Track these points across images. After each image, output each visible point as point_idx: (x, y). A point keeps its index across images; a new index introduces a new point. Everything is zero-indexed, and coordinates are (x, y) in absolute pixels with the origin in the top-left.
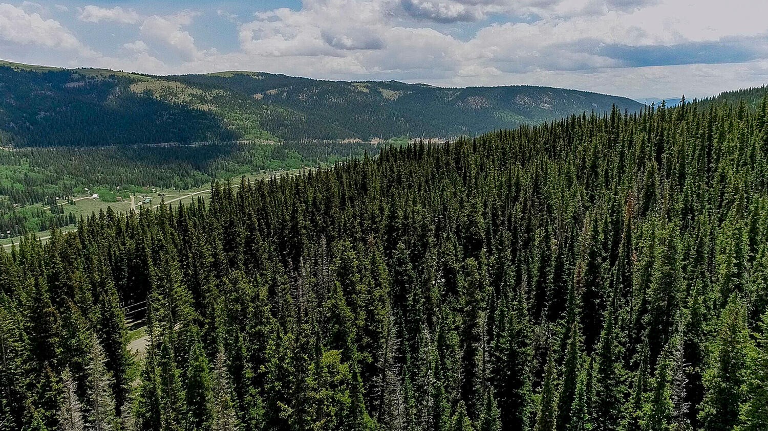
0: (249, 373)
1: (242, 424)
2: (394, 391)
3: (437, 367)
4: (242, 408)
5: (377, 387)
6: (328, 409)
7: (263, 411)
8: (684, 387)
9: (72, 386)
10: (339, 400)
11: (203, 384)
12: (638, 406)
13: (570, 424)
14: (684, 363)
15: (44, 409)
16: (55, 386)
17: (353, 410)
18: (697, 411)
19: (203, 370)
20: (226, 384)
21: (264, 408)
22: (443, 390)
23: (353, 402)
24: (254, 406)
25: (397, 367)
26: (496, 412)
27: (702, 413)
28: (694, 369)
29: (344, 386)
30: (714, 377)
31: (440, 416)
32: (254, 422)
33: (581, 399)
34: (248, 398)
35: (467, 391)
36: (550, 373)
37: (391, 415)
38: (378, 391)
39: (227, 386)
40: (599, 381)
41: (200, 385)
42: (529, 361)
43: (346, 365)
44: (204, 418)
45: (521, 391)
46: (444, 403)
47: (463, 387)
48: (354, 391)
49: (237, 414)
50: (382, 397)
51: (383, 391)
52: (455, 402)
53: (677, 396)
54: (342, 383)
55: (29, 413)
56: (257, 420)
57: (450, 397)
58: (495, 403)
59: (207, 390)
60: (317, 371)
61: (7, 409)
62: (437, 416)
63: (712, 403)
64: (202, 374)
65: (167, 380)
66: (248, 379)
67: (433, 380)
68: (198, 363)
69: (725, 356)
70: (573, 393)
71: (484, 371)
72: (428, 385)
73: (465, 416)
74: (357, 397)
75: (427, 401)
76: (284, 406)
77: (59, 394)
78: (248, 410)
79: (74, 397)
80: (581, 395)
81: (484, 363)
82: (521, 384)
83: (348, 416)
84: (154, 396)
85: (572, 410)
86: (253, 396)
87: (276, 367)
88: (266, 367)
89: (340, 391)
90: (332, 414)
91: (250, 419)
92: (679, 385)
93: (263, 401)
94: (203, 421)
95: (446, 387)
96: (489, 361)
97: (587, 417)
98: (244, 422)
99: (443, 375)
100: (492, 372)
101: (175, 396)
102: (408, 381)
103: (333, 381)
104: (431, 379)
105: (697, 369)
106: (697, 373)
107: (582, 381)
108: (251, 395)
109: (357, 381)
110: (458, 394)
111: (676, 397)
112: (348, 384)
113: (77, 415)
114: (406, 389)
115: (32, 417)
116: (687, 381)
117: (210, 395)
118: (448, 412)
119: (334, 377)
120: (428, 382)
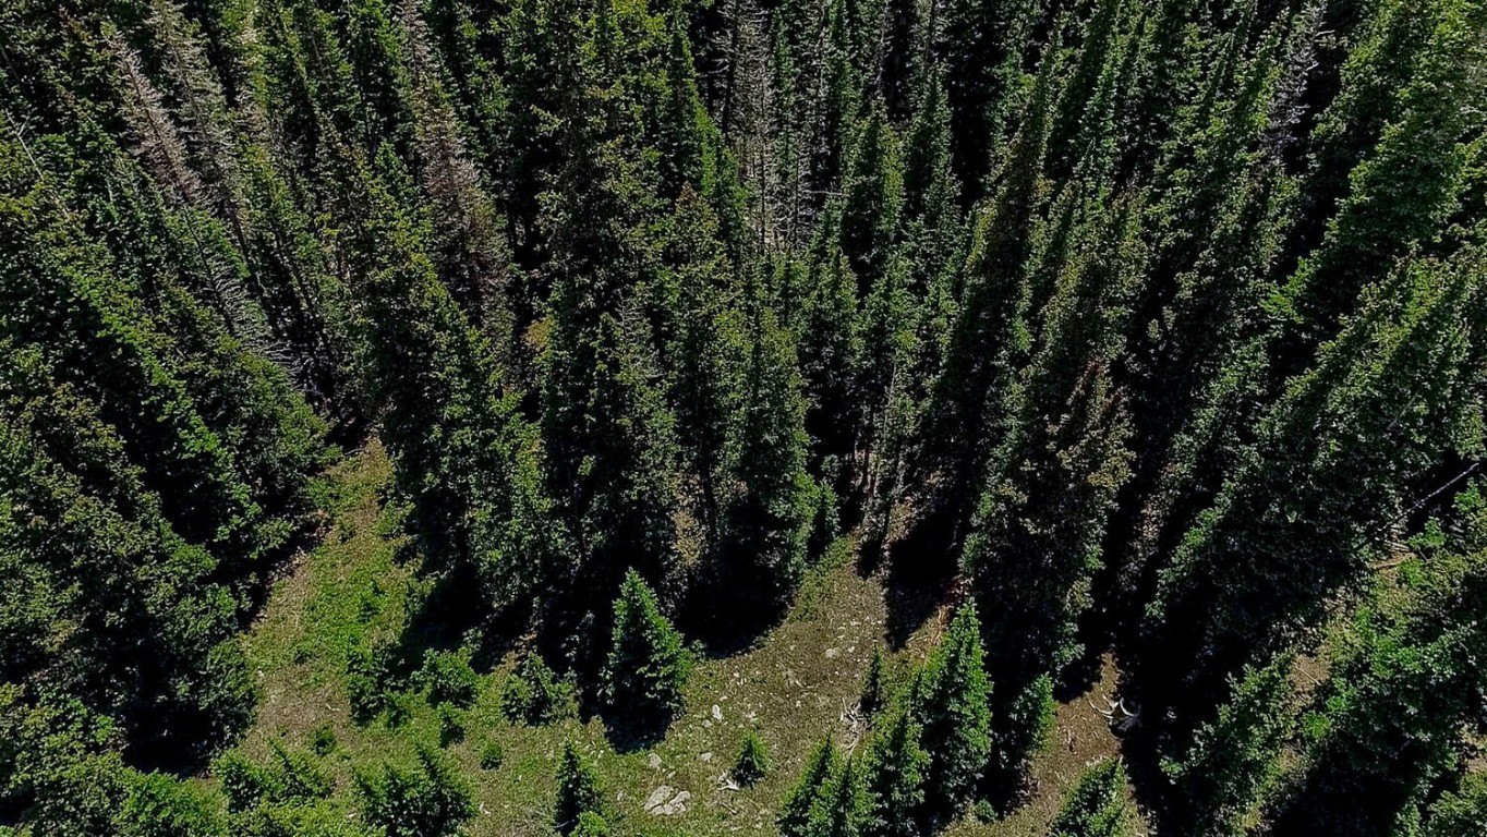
0: (468, 30)
1: (470, 128)
2: (755, 65)
3: (839, 21)
4: (467, 98)
5: (722, 54)
6: (627, 109)
7: (506, 103)
8: (1305, 77)
9: (131, 60)
10: (648, 87)
11: (384, 50)
12: (1202, 121)
13: (1077, 138)
14: (1321, 30)
15: (91, 99)
16: (97, 56)
17: (677, 109)
18: (1314, 125)
19: (378, 24)
20: (429, 53)
21: (507, 96)
22: (848, 65)
23: (675, 95)
24: (488, 92)
25: (760, 17)
26: (944, 112)
27: (1321, 127)
28: (1338, 40)
29: (658, 60)
30: (1367, 63)
31: (839, 115)
32: (491, 122)
33: (1105, 93)
34: (473, 79)
35: (895, 70)
36: (1050, 60)
37: (749, 109)
38: (725, 64)
39: (430, 58)
40: (1150, 57)
41: (378, 53)
42: (1025, 11)
43: (660, 18)
44: (397, 115)
45: (999, 72)
46: (849, 92)
47: (888, 63)
48: (677, 74)
49: (458, 111)
50: (730, 77)
51: (733, 65)
52: (870, 90)
53: (1288, 92)
54: (652, 53)
55: (66, 108)
56: (497, 118)
57: (862, 80)
58: (944, 98)
59: (392, 62)
60: (603, 37)
61: (14, 89)
62: (834, 117)
63: (1345, 111)
64: (377, 32)
65: (312, 45)
66: (469, 41)
67: (829, 46)
68: (365, 11)
69: (1401, 21)
70: (1092, 82)
71: (931, 29)
72: (820, 57)
73: (884, 123)
74: (683, 84)
75: (817, 88)
76: (545, 114)
77: (110, 69)
78: (477, 102)
79: (141, 79)
80: (1108, 85)
81: (933, 15)
82: (999, 57)
83: (666, 120)
84: (294, 75)
85: (1084, 112)
86: (484, 75)
87: (522, 23)
88: (500, 24)
89: (649, 69)
90: (636, 116)
91: (485, 117)
92: (1296, 73)
93: (505, 83)
94: (396, 121)
95: (854, 62)
96: (942, 12)
97: (1111, 125)
98: (472, 123)
99: (852, 37)
100: (947, 32)
101: (333, 74)
102: (782, 42)
103: (636, 52)
104: (826, 46)
105: (1345, 41)
106: (1340, 48)
107: (1115, 60)
108: (479, 72)
109: (681, 54)
110: (875, 76)
111: (1284, 96)
112: (665, 58)
113: (158, 113)
114: (778, 57)
115: (74, 116)
116: (1315, 64)
117: (401, 74)
118: (854, 107)
119: (637, 42)
120: (820, 52)
